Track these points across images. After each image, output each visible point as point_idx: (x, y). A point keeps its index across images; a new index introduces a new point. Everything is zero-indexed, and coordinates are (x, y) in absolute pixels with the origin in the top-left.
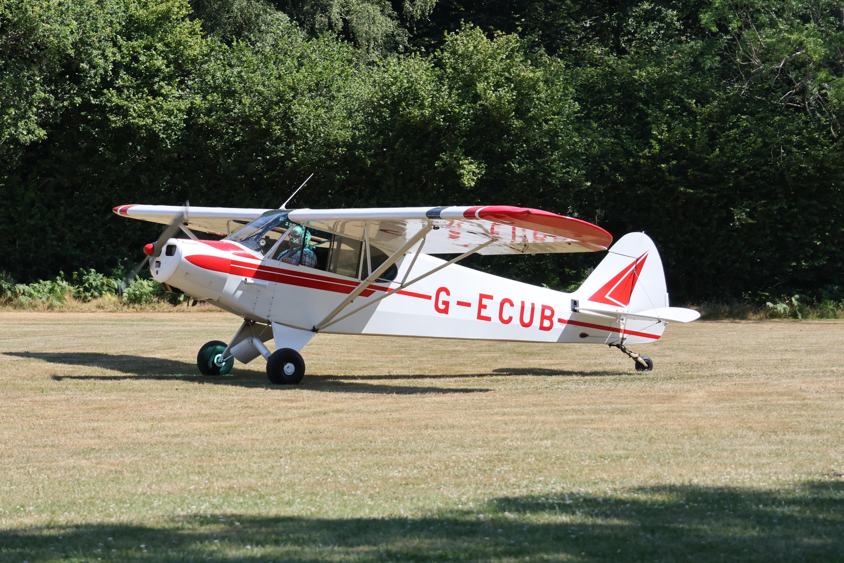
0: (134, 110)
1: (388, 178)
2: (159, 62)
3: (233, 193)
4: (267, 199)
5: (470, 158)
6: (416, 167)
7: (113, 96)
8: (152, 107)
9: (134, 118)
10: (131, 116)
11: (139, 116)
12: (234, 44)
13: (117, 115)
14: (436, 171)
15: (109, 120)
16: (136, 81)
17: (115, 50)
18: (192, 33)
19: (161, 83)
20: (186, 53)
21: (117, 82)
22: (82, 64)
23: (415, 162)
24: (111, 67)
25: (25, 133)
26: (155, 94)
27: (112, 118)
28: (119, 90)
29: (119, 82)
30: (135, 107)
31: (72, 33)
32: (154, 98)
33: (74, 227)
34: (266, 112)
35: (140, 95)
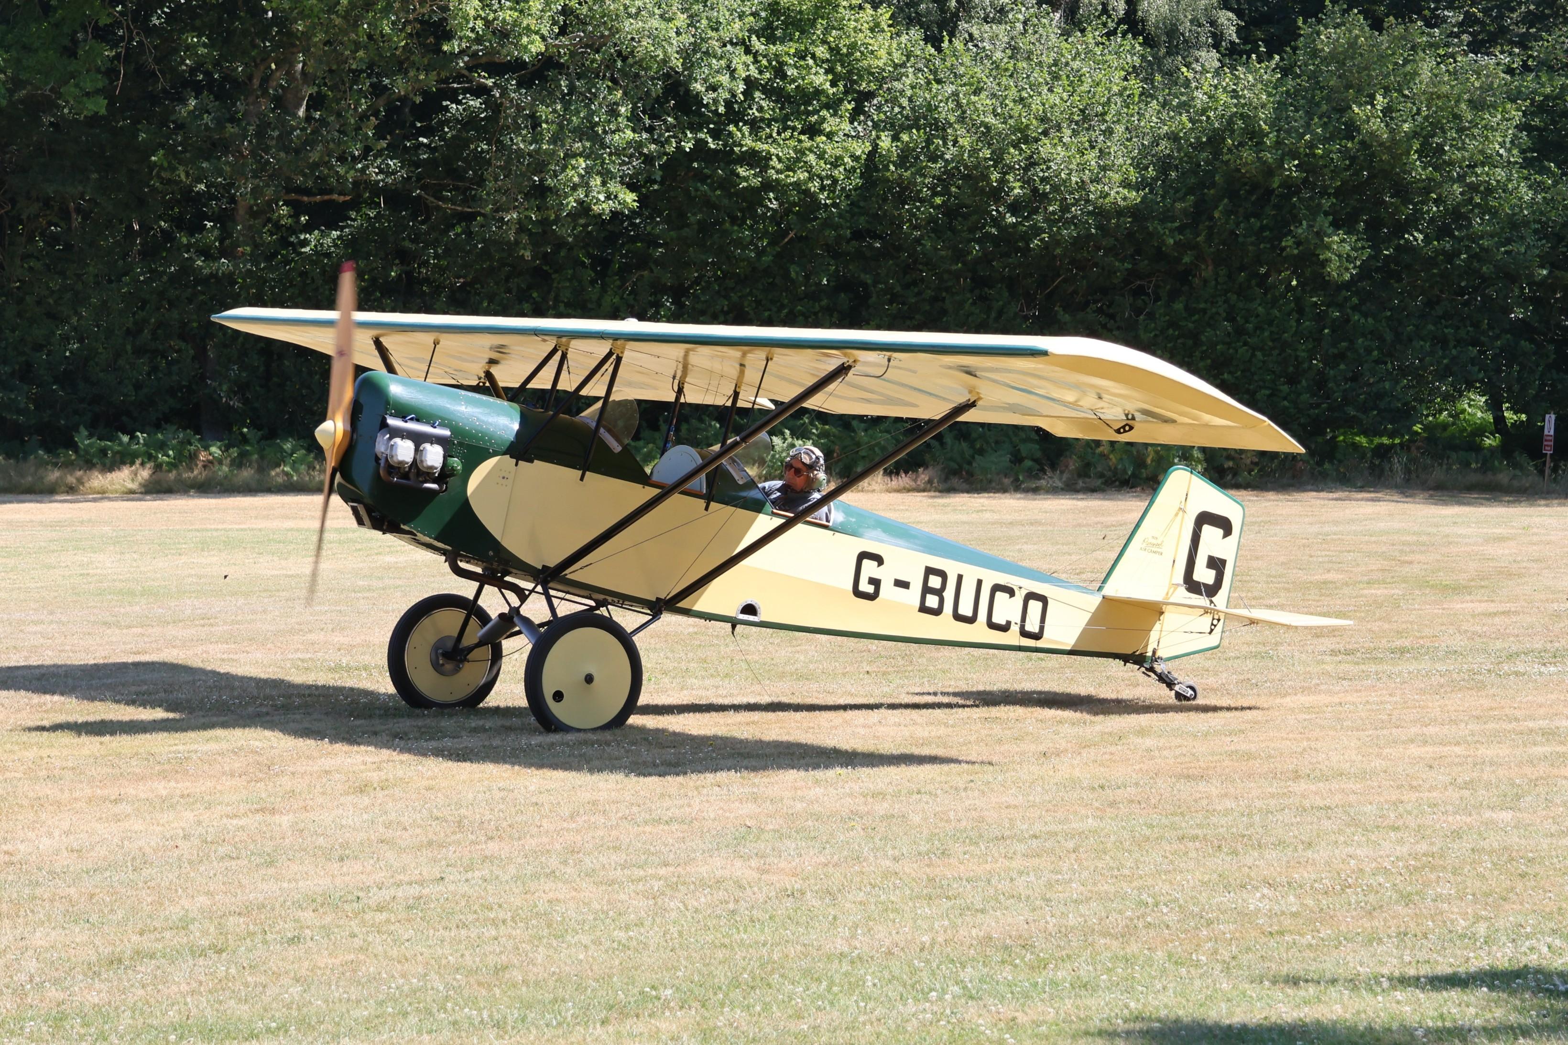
0: (779, 159)
1: (1203, 267)
2: (820, 79)
3: (944, 294)
4: (1001, 303)
5: (1341, 232)
6: (1250, 248)
7: (743, 135)
8: (808, 152)
9: (778, 172)
10: (773, 168)
11: (788, 169)
12: (945, 44)
13: (752, 167)
14: (1284, 254)
15: (738, 175)
16: (781, 110)
17: (749, 59)
18: (875, 28)
19: (824, 113)
20: (865, 63)
21: (751, 112)
22: (693, 84)
23: (1249, 240)
24: (742, 87)
25: (602, 197)
26: (812, 131)
27: (742, 171)
28: (755, 126)
29: (754, 112)
30: (780, 153)
31: (678, 33)
32: (811, 138)
34: (998, 158)
35: (788, 134)
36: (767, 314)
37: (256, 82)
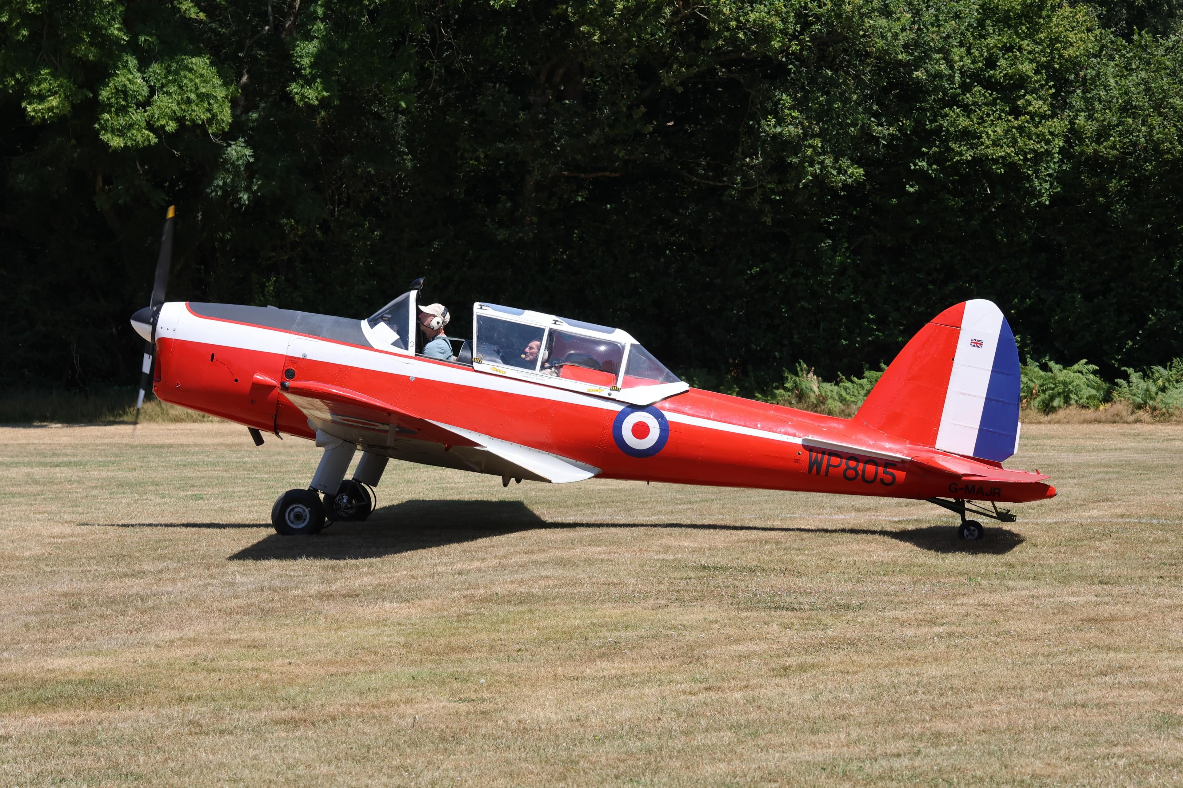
0: (988, 137)
2: (1026, 67)
7: (958, 116)
8: (1014, 130)
9: (988, 148)
10: (982, 144)
11: (995, 144)
12: (1136, 37)
13: (964, 143)
15: (952, 150)
16: (991, 95)
17: (963, 51)
19: (1028, 97)
20: (1066, 54)
21: (965, 97)
22: (915, 73)
24: (956, 77)
25: (835, 172)
26: (1016, 112)
27: (956, 147)
28: (967, 109)
29: (968, 98)
30: (990, 132)
31: (903, 30)
32: (1016, 119)
33: (901, 304)
35: (997, 115)
36: (974, 271)
37: (543, 78)
